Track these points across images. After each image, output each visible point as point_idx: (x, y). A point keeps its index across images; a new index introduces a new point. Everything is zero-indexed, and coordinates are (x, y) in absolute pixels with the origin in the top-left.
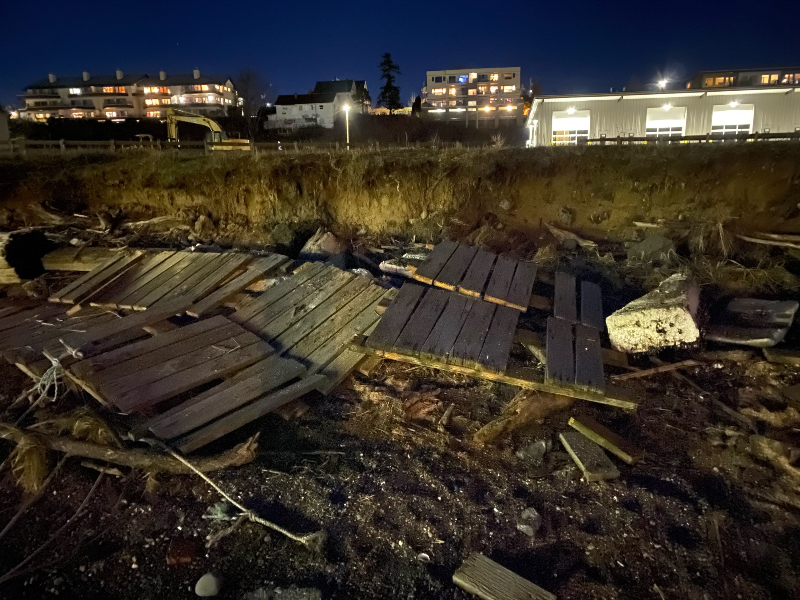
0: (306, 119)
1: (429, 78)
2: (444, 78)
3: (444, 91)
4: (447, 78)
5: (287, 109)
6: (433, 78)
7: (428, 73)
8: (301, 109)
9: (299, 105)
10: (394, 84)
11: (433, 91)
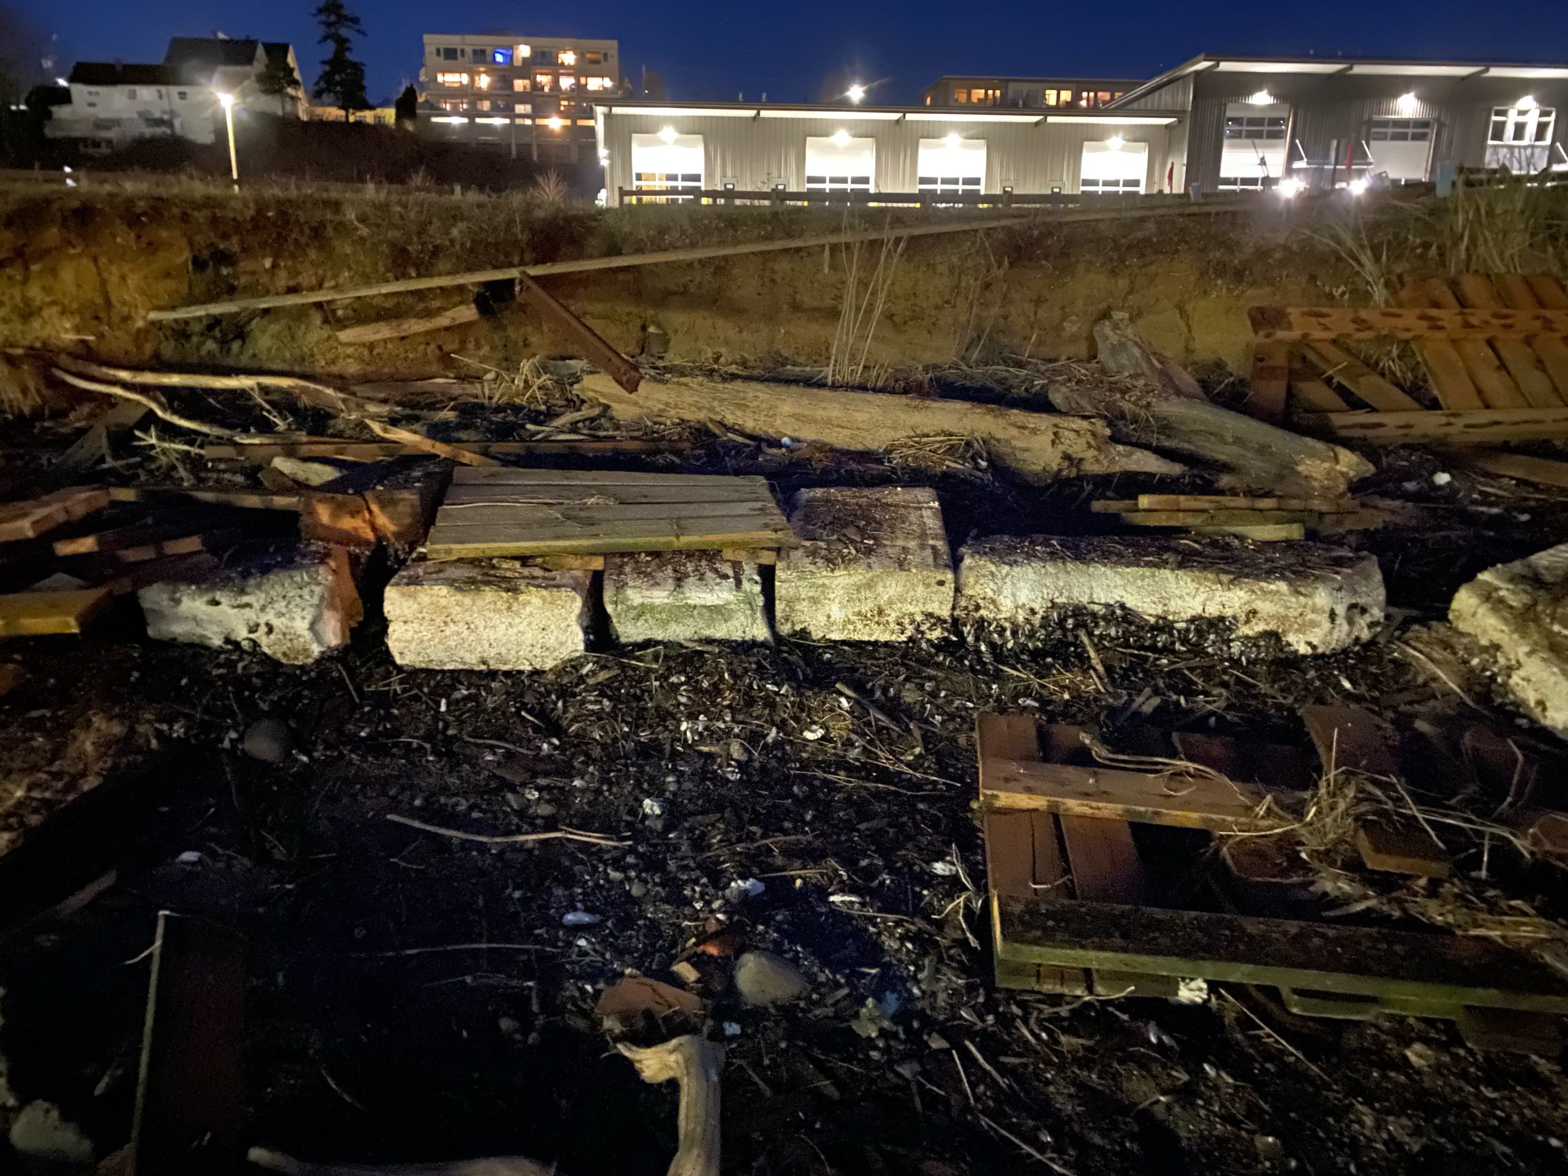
0: (147, 120)
1: (430, 49)
2: (463, 51)
3: (465, 79)
4: (469, 50)
5: (97, 93)
6: (438, 51)
7: (427, 38)
8: (133, 96)
9: (126, 89)
10: (350, 56)
11: (440, 78)
